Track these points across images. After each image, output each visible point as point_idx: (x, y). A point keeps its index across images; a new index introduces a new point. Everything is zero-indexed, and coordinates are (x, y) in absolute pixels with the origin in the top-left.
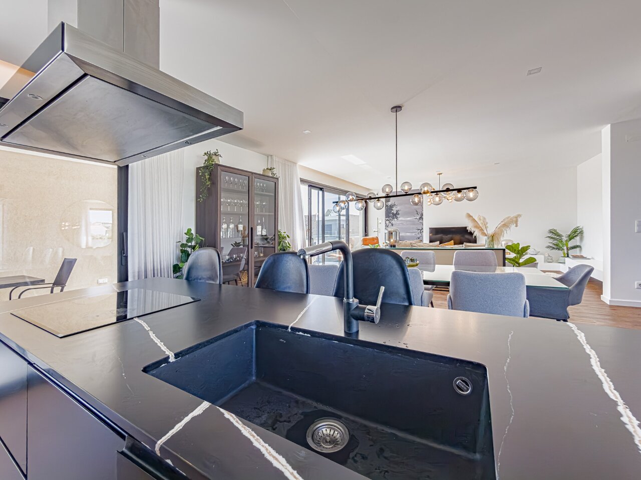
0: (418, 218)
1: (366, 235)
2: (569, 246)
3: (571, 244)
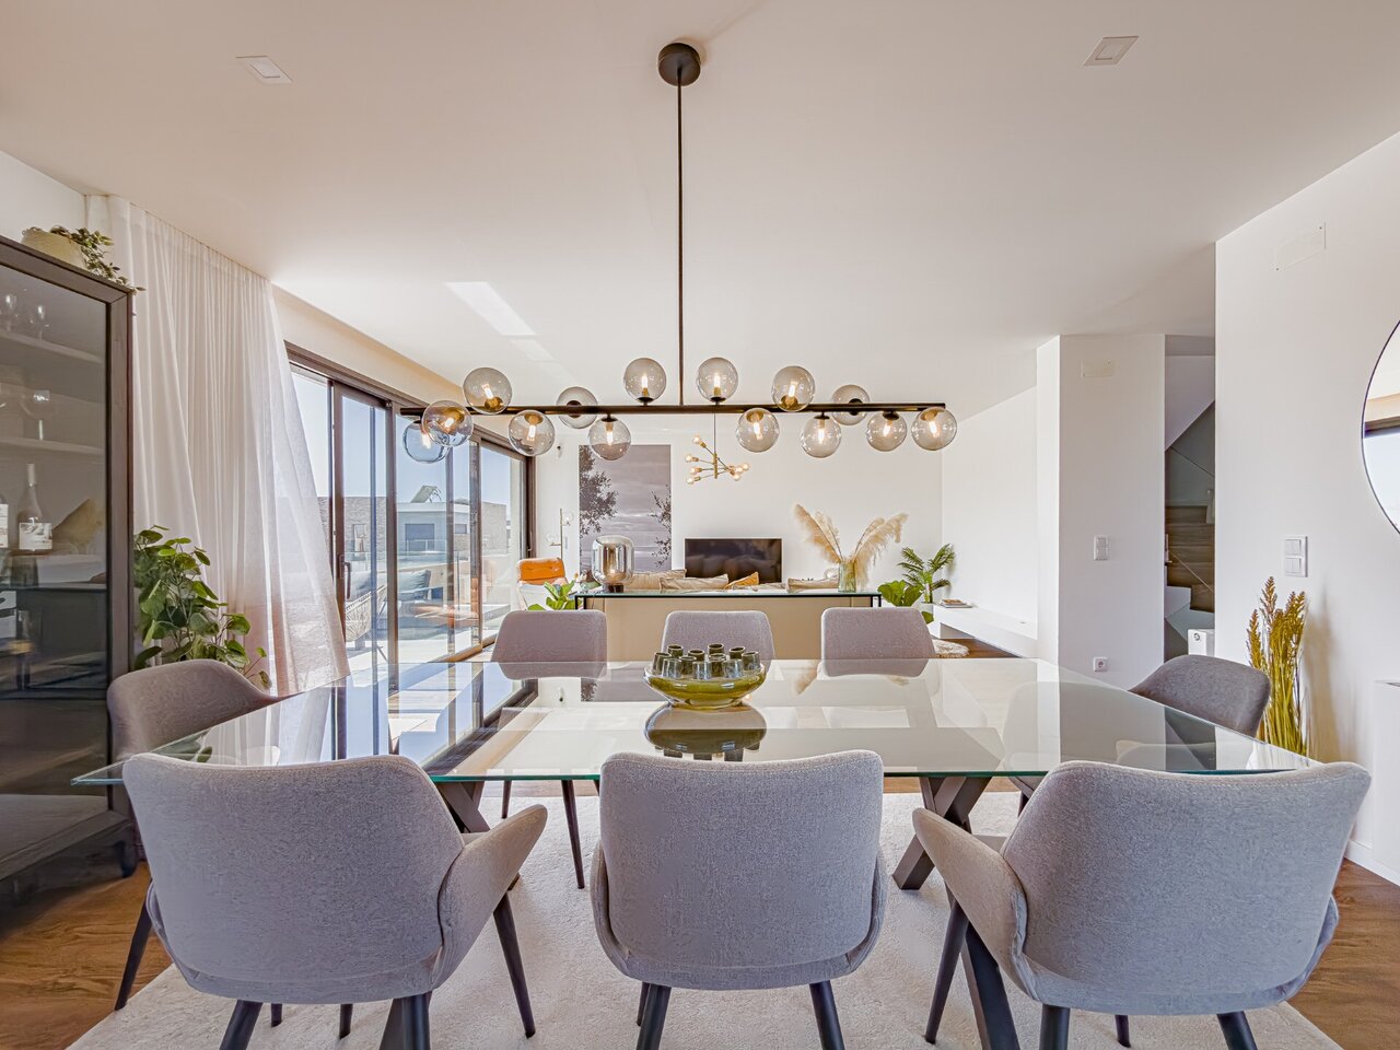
0: (659, 514)
1: (529, 555)
2: (934, 581)
3: (936, 578)
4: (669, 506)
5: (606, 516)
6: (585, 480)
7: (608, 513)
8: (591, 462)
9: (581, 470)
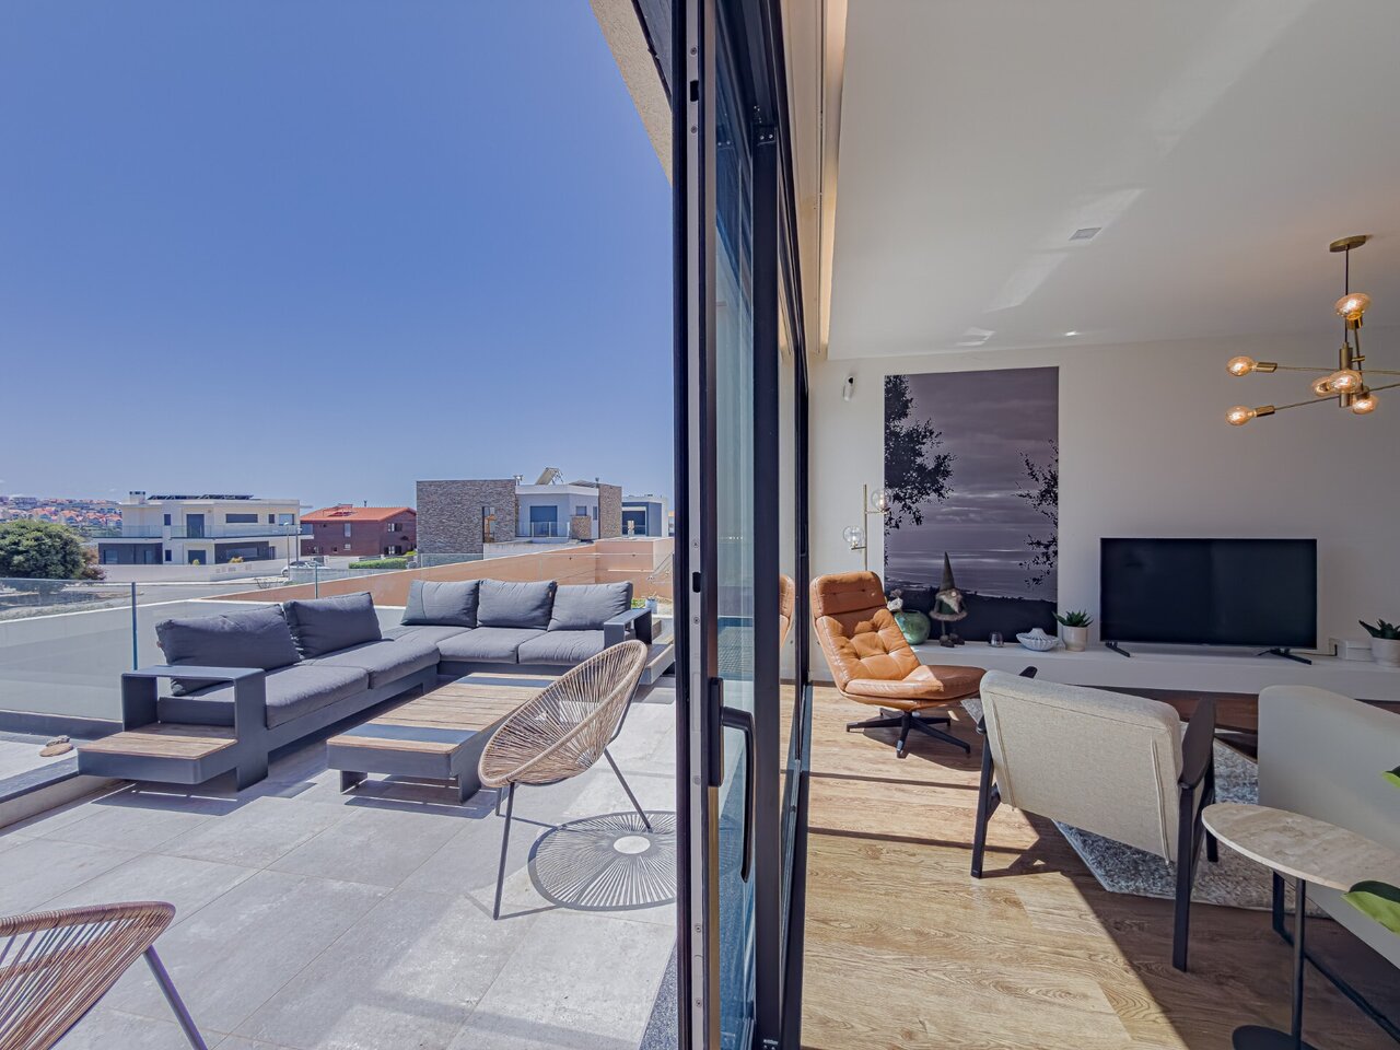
0: (1035, 492)
4: (1055, 478)
5: (933, 496)
6: (896, 435)
7: (936, 491)
8: (906, 405)
9: (888, 418)
